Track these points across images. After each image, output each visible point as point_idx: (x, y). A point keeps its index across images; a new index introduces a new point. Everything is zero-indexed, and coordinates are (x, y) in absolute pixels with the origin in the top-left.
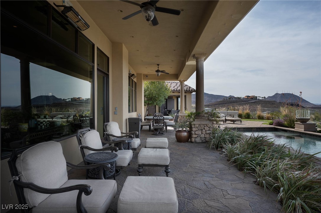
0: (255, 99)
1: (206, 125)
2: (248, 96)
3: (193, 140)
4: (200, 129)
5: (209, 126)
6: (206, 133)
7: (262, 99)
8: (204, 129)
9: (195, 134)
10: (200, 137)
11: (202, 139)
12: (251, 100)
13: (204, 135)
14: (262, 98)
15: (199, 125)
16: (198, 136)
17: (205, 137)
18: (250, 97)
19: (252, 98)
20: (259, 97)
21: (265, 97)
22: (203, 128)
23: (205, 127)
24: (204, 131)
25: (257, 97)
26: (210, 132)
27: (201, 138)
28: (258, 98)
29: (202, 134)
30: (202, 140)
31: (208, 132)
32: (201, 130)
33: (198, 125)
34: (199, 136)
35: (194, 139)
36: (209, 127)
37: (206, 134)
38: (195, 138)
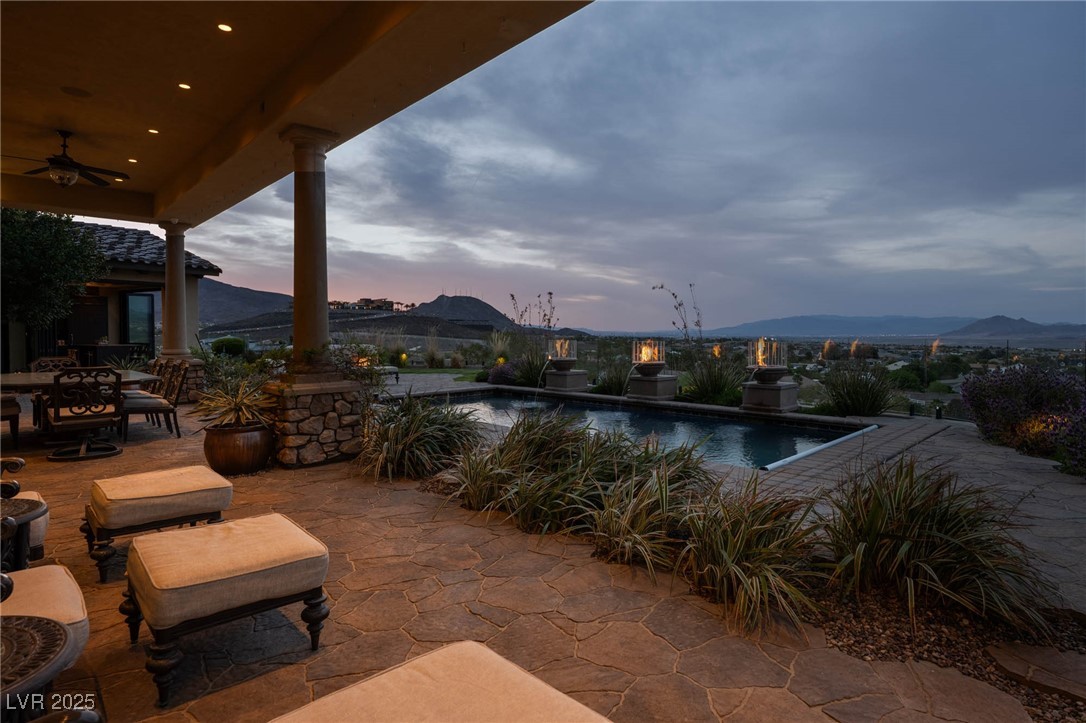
0: (387, 309)
1: (341, 393)
2: (368, 302)
3: (290, 456)
4: (319, 411)
5: (352, 399)
6: (340, 423)
7: (405, 309)
8: (334, 410)
9: (300, 433)
10: (318, 441)
11: (326, 449)
12: (375, 311)
13: (332, 432)
14: (407, 306)
15: (314, 396)
16: (309, 441)
17: (336, 441)
18: (372, 302)
19: (379, 308)
20: (398, 303)
21: (413, 305)
22: (329, 408)
23: (335, 401)
24: (334, 418)
25: (391, 304)
26: (355, 417)
27: (322, 444)
28: (395, 306)
29: (325, 428)
30: (326, 453)
31: (347, 419)
32: (320, 415)
33: (309, 399)
34: (314, 438)
35: (296, 451)
36: (351, 403)
37: (340, 427)
38: (299, 447)
